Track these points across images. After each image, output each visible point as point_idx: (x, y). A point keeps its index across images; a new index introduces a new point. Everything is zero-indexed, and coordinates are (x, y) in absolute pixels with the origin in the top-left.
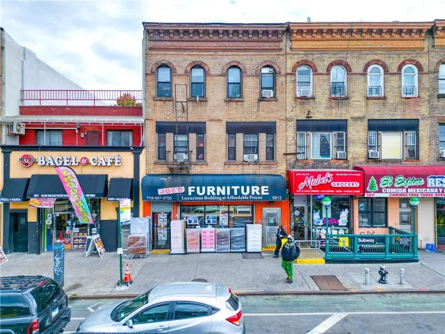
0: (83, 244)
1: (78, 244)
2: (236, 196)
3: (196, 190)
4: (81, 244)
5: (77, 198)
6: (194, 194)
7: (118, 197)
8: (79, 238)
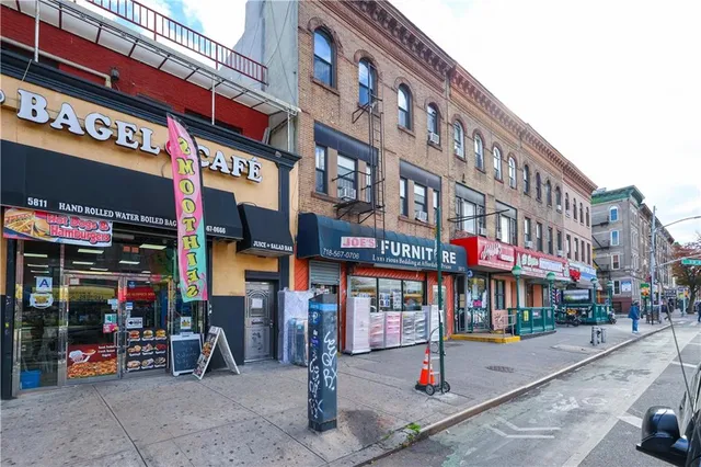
0: (155, 356)
1: (142, 358)
2: (429, 262)
3: (390, 245)
4: (148, 357)
5: (190, 229)
6: (388, 252)
7: (274, 243)
8: (142, 344)
